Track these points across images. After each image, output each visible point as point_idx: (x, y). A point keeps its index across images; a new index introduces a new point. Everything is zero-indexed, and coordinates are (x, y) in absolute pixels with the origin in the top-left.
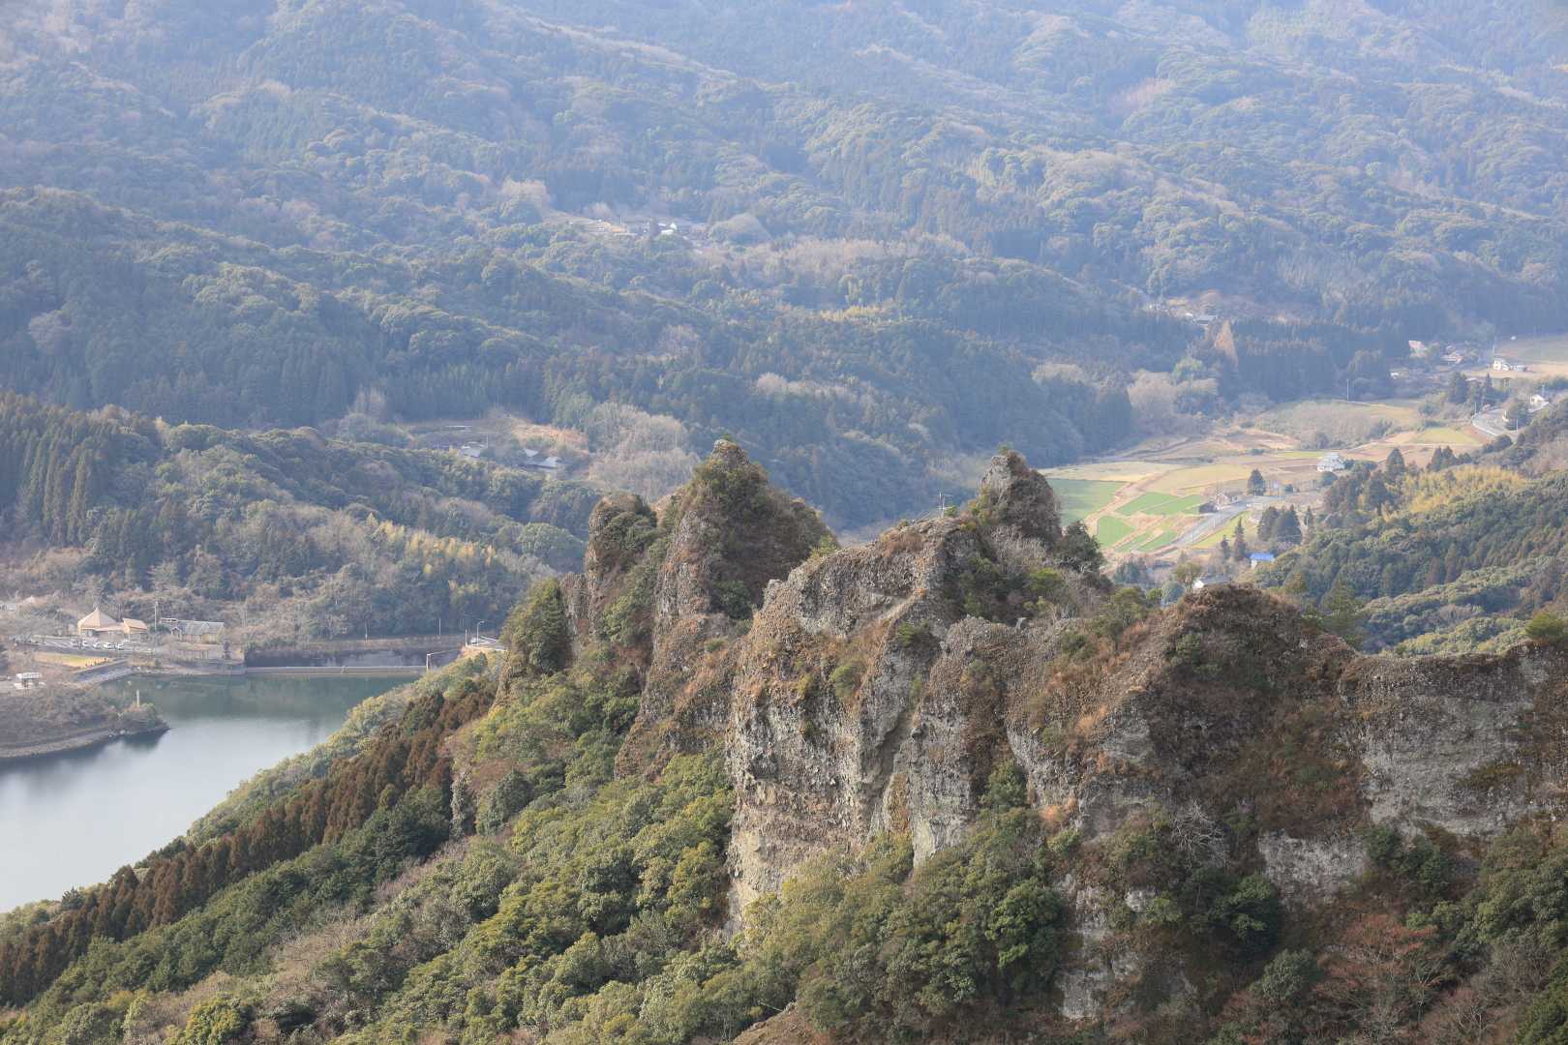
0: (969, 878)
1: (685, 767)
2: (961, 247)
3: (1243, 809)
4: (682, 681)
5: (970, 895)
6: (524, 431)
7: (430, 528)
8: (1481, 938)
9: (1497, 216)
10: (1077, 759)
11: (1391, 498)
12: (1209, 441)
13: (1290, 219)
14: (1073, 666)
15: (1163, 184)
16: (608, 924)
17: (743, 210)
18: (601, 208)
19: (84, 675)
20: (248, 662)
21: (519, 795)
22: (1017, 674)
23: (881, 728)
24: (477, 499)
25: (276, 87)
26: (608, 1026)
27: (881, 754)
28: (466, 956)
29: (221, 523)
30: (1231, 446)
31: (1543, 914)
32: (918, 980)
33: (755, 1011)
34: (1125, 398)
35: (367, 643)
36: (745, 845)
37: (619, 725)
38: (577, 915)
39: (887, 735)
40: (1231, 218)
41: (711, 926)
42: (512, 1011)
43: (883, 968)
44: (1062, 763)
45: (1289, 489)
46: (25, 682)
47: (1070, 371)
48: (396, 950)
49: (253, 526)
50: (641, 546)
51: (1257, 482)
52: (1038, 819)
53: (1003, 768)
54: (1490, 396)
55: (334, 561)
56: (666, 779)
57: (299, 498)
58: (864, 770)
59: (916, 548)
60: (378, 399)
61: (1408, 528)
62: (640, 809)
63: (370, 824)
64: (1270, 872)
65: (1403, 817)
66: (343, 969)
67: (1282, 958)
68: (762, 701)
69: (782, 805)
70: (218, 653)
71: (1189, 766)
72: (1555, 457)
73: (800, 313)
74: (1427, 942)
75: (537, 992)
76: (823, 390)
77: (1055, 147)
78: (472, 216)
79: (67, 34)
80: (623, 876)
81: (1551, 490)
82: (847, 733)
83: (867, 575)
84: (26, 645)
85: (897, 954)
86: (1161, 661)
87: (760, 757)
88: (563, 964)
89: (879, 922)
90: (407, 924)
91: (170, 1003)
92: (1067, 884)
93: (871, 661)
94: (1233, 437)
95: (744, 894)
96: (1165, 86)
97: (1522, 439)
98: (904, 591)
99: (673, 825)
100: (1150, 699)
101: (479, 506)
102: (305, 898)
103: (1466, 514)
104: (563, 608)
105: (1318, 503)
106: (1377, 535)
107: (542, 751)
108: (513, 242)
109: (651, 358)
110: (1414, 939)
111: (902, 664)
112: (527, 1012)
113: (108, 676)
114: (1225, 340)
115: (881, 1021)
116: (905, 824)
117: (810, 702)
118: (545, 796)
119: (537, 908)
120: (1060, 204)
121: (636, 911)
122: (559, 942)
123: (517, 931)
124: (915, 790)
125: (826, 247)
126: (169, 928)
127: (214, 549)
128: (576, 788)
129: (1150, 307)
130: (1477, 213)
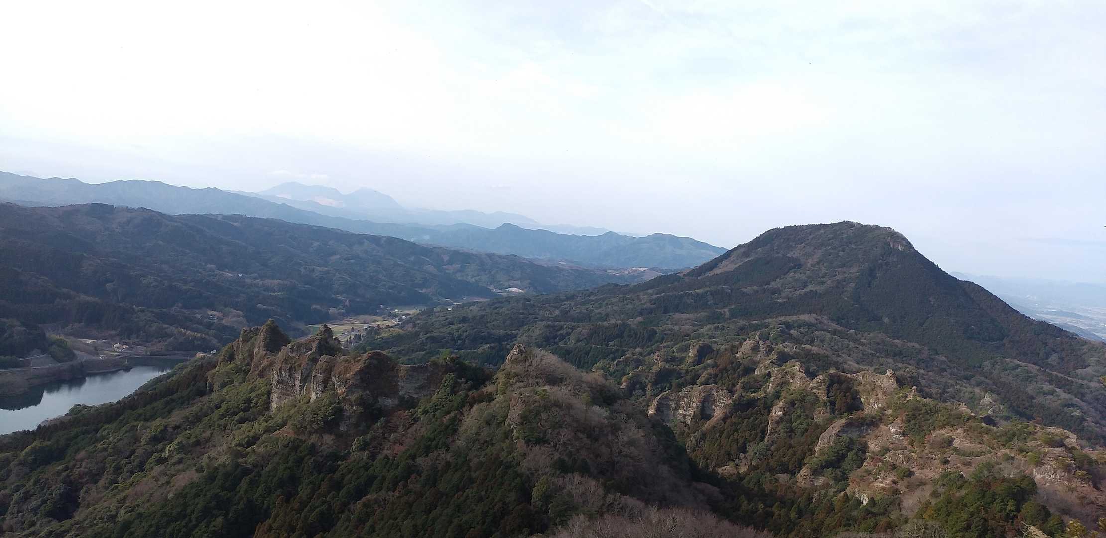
0: (323, 404)
1: (260, 381)
2: (297, 283)
3: (376, 392)
4: (261, 364)
5: (324, 406)
6: (210, 313)
7: (191, 331)
8: (419, 416)
9: (397, 284)
10: (346, 381)
11: (378, 333)
12: (343, 321)
13: (360, 282)
14: (345, 365)
15: (337, 274)
16: (245, 410)
17: (255, 273)
18: (227, 271)
19: (115, 356)
20: (151, 355)
21: (224, 385)
22: (334, 366)
23: (305, 375)
24: (201, 325)
25: (161, 242)
26: (247, 430)
27: (304, 380)
28: (215, 416)
29: (147, 326)
30: (347, 322)
31: (431, 412)
32: (312, 422)
33: (278, 428)
34: (328, 313)
35: (177, 352)
36: (274, 396)
37: (246, 372)
38: (239, 408)
39: (306, 376)
40: (349, 281)
41: (266, 411)
42: (225, 427)
43: (305, 420)
44: (343, 383)
45: (358, 331)
46: (102, 357)
47: (318, 307)
48: (199, 415)
49: (154, 328)
50: (251, 338)
51: (353, 329)
52: (337, 393)
53: (330, 383)
54: (395, 316)
55: (170, 336)
56: (257, 382)
57: (164, 323)
58: (300, 383)
59: (314, 342)
60: (180, 305)
61: (383, 339)
62: (252, 388)
63: (189, 389)
64: (380, 403)
65: (405, 394)
66: (187, 418)
67: (382, 419)
68: (280, 369)
69: (283, 388)
70: (144, 353)
71: (366, 384)
72: (408, 328)
73: (266, 293)
74: (409, 416)
75: (230, 424)
76: (270, 308)
77: (316, 266)
78: (200, 270)
79: (117, 228)
80: (249, 401)
81: (409, 333)
82: (298, 376)
83: (303, 346)
84: (102, 350)
85: (309, 417)
86: (363, 365)
87: (279, 379)
88: (236, 418)
89: (305, 411)
90: (201, 409)
91: (148, 424)
92: (342, 405)
93: (303, 362)
94: (347, 321)
95: (274, 405)
96: (338, 256)
97: (402, 324)
98: (311, 350)
99: (260, 392)
100: (360, 372)
101: (201, 326)
102: (174, 404)
103: (394, 337)
104: (233, 349)
105: (364, 334)
106: (377, 340)
107: (228, 376)
108: (210, 276)
109: (236, 300)
110: (407, 416)
111: (310, 363)
112: (229, 427)
113: (120, 357)
114: (347, 303)
115: (304, 430)
116: (309, 392)
117: (290, 370)
118: (230, 385)
119: (231, 407)
120: (317, 276)
121: (251, 408)
122: (235, 414)
123: (227, 411)
124: (312, 387)
125: (271, 281)
126: (144, 409)
127: (145, 332)
128: (236, 383)
129: (333, 296)
130: (394, 283)
